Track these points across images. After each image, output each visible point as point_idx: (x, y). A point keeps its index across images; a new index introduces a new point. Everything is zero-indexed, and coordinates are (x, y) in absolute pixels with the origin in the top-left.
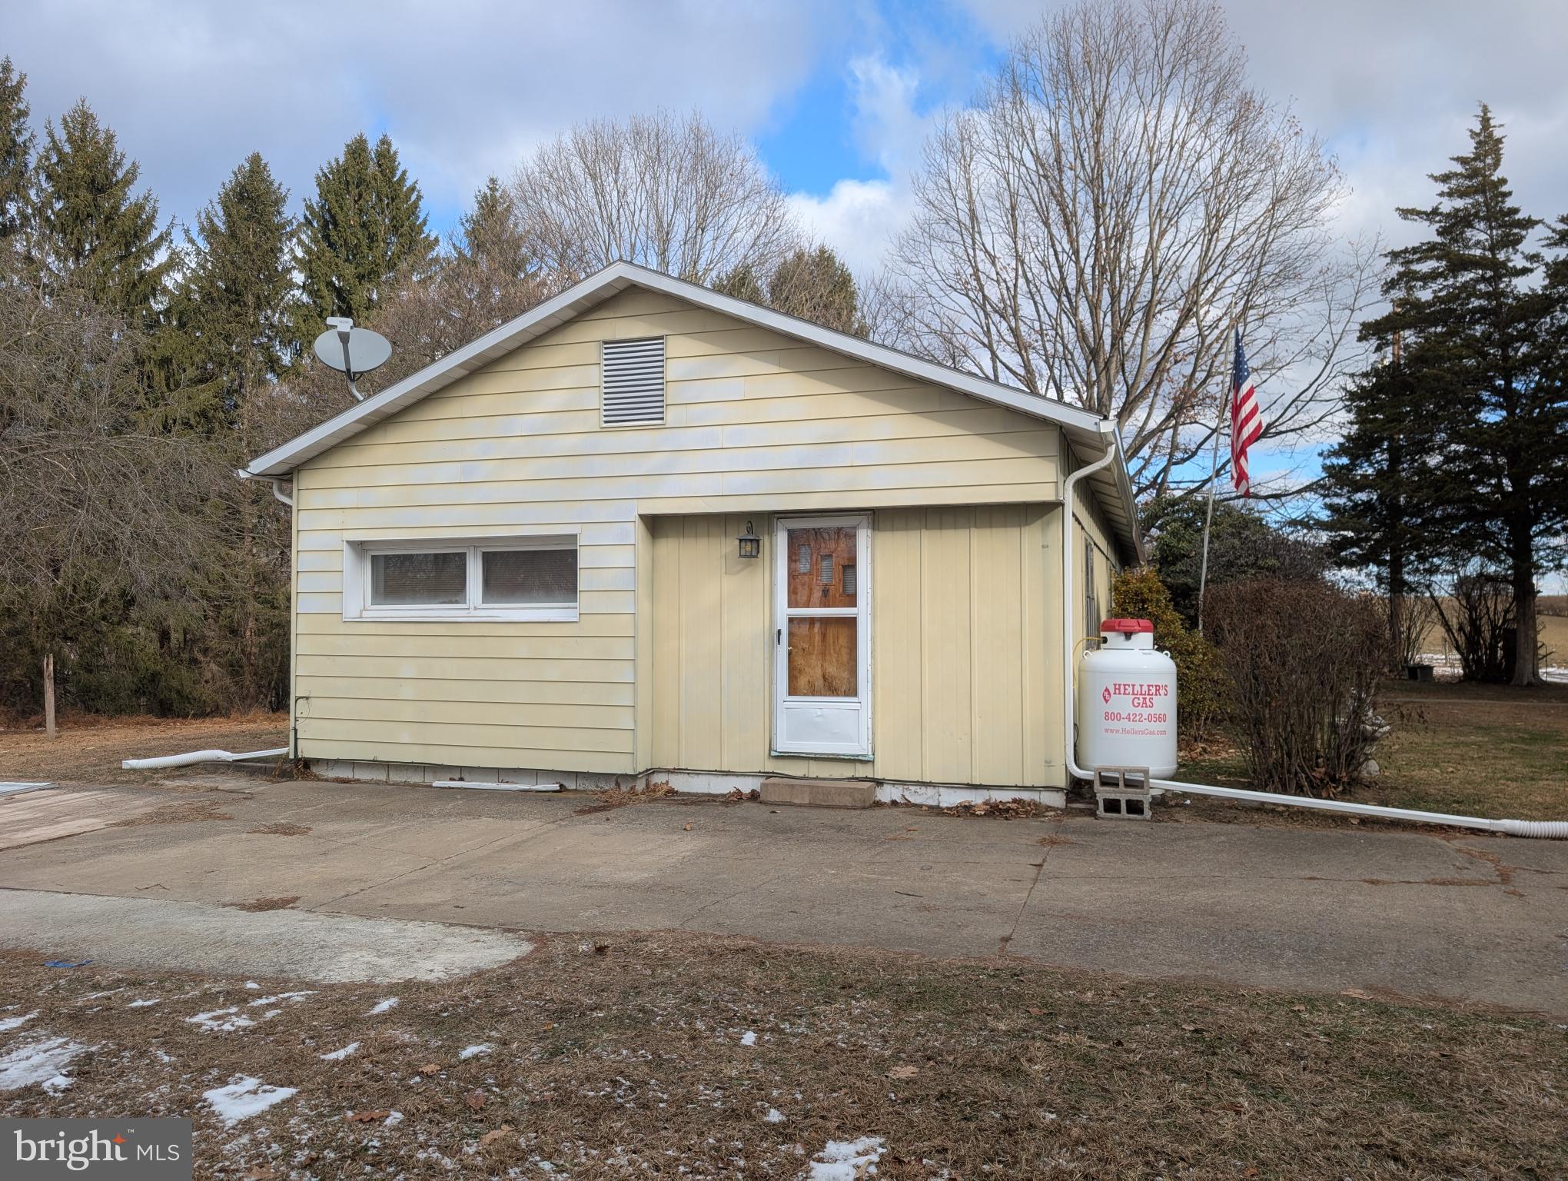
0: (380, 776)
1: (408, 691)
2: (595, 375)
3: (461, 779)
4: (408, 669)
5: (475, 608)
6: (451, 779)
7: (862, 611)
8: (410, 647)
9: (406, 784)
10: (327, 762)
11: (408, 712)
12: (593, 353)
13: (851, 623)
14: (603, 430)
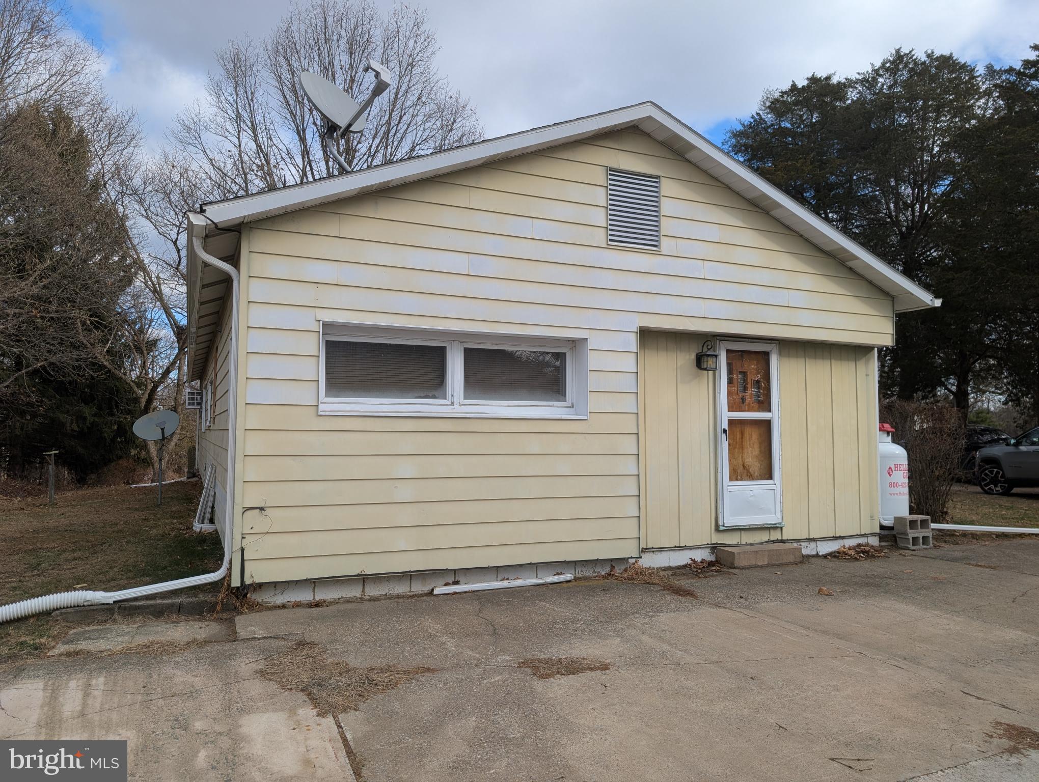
0: (354, 592)
1: (405, 492)
2: (600, 196)
3: (456, 583)
4: (406, 468)
5: (460, 405)
6: (447, 584)
7: (775, 415)
8: (407, 444)
9: (387, 597)
10: (275, 585)
11: (406, 516)
12: (600, 177)
13: (767, 424)
14: (609, 247)
